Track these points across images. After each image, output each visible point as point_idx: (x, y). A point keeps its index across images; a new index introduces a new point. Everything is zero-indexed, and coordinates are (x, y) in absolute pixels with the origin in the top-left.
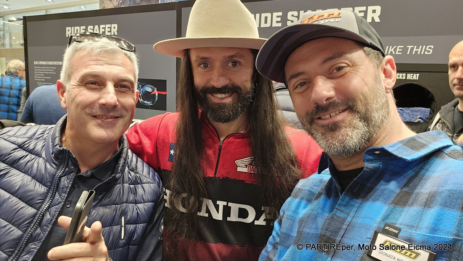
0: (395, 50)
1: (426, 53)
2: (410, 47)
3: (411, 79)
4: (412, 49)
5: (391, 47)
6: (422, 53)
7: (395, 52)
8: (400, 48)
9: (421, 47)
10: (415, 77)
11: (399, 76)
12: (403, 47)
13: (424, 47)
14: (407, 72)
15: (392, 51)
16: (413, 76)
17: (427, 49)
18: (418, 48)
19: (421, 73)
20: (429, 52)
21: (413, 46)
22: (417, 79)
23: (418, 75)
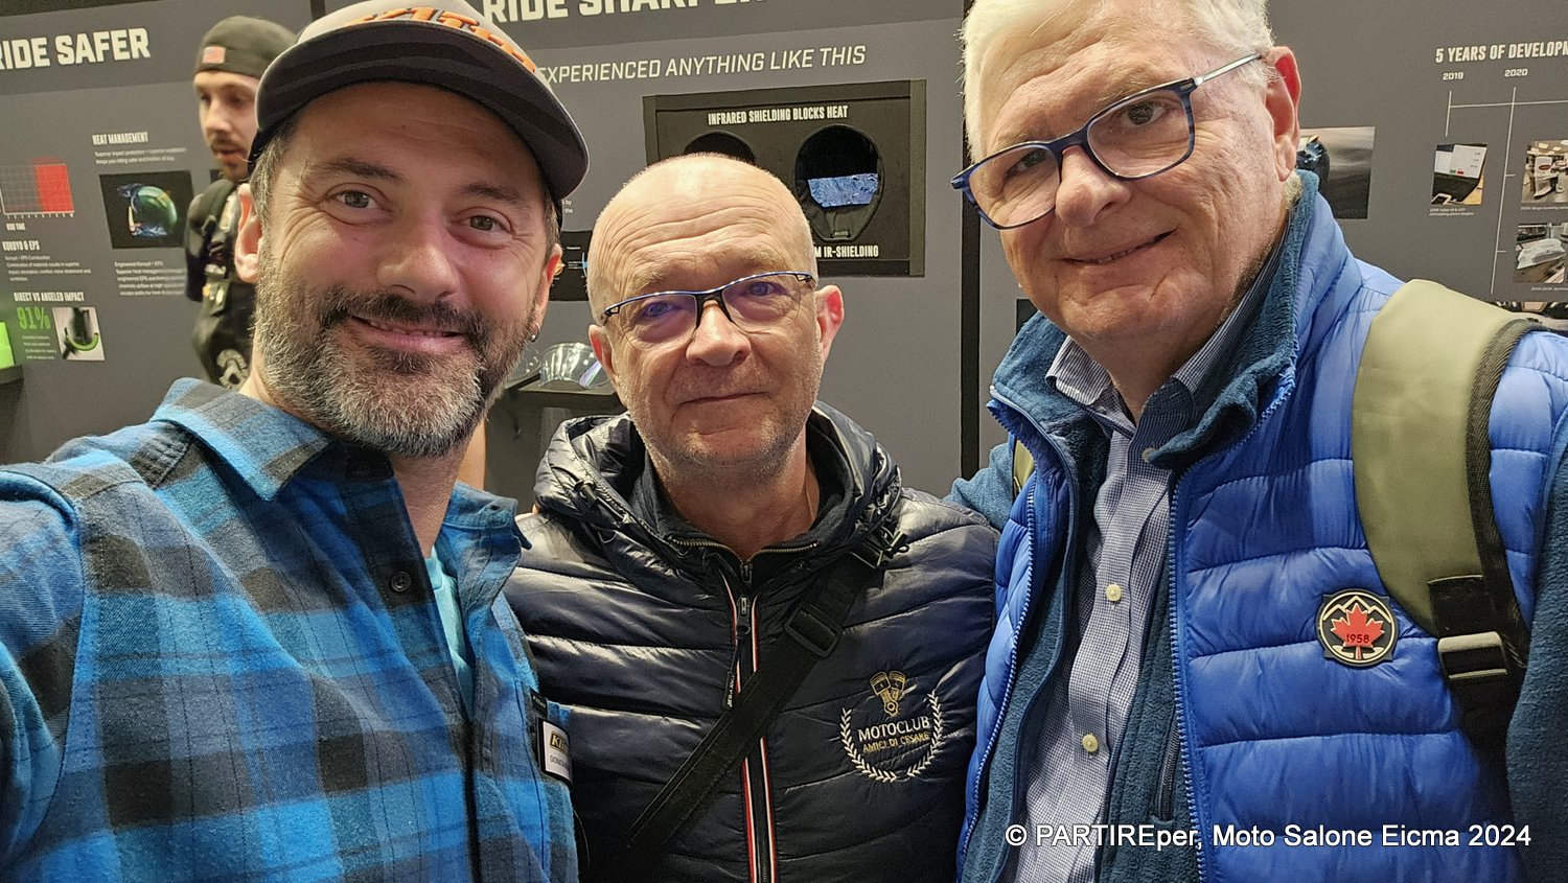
0: (800, 59)
1: (855, 61)
2: (826, 51)
3: (835, 117)
4: (830, 55)
5: (791, 53)
6: (848, 62)
7: (800, 63)
8: (808, 55)
9: (844, 49)
11: (812, 113)
12: (812, 51)
13: (850, 48)
14: (826, 103)
15: (794, 62)
16: (837, 110)
17: (855, 53)
18: (839, 51)
20: (859, 58)
21: (831, 50)
22: (845, 116)
23: (845, 107)
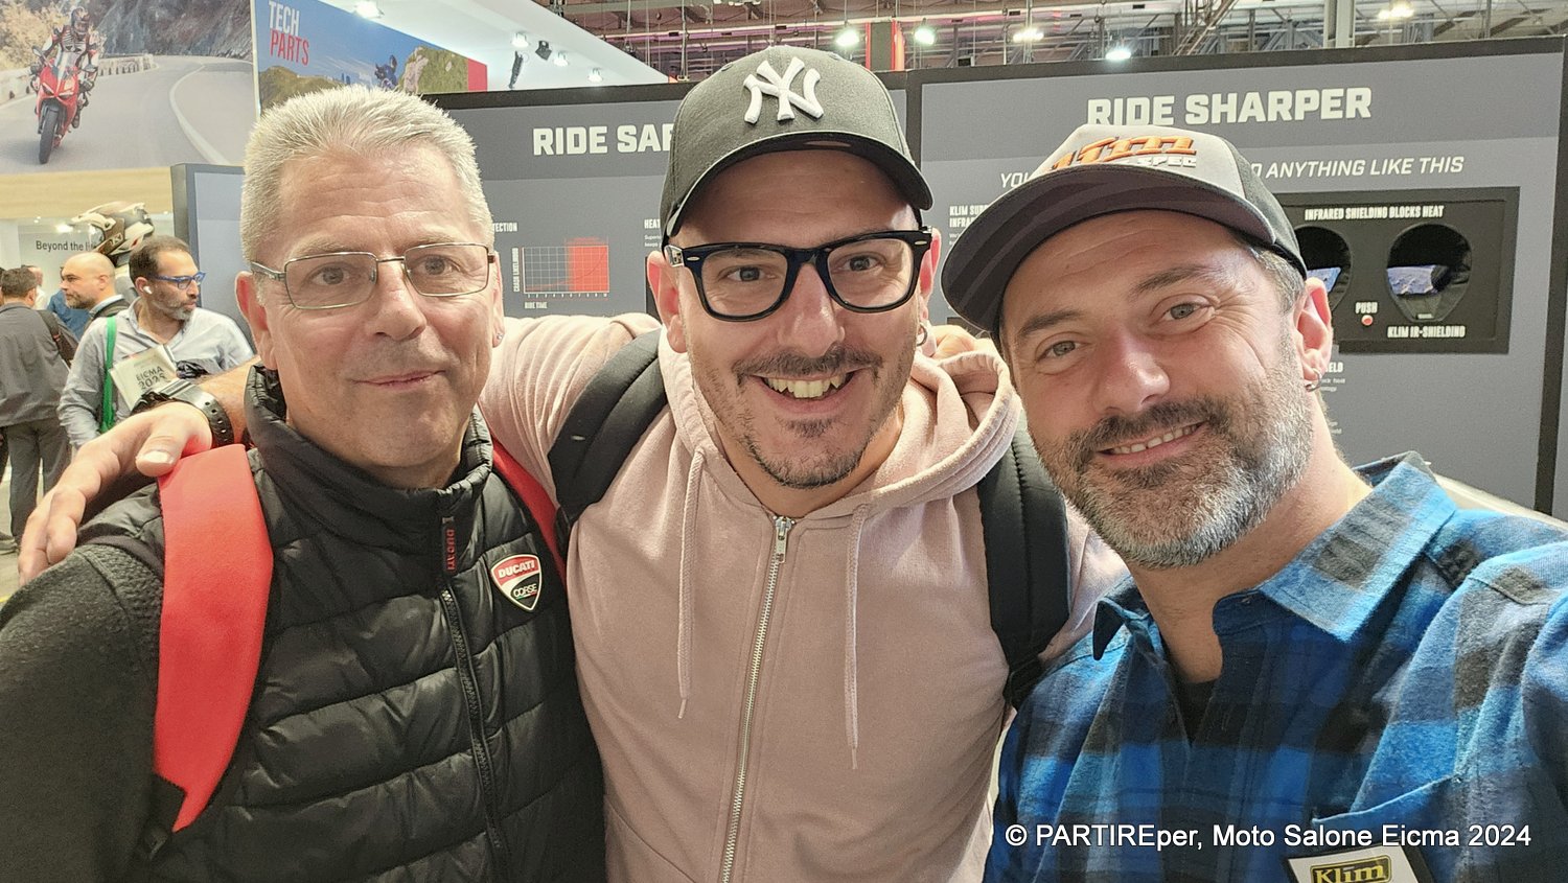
0: (1400, 166)
1: (1452, 170)
2: (1425, 161)
3: (1430, 216)
4: (1429, 164)
5: (1392, 161)
6: (1446, 170)
7: (1400, 170)
8: (1408, 163)
9: (1443, 159)
10: (1436, 212)
11: (1408, 212)
12: (1412, 160)
13: (1449, 159)
14: (1422, 204)
15: (1394, 170)
16: (1433, 210)
17: (1454, 163)
18: (1438, 161)
19: (1449, 205)
20: (1456, 167)
21: (1429, 159)
22: (1441, 215)
23: (1441, 208)
